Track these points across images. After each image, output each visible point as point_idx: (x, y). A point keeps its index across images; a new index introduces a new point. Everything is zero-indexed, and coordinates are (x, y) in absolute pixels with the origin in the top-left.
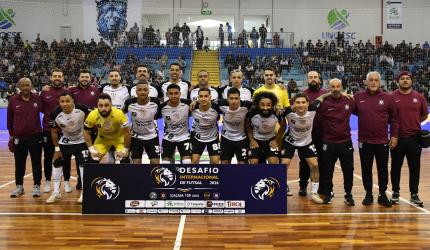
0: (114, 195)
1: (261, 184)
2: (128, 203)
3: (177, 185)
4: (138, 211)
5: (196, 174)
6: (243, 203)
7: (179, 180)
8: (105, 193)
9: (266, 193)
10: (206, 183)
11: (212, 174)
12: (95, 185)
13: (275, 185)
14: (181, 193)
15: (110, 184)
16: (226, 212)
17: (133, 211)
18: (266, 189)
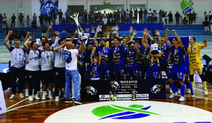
0: (94, 93)
1: (155, 87)
2: (100, 96)
3: (120, 88)
4: (105, 99)
5: (128, 83)
6: (148, 95)
7: (121, 86)
8: (90, 92)
9: (157, 90)
10: (132, 87)
11: (135, 83)
12: (86, 89)
13: (161, 87)
14: (122, 91)
15: (92, 89)
16: (141, 98)
17: (103, 99)
18: (157, 89)
